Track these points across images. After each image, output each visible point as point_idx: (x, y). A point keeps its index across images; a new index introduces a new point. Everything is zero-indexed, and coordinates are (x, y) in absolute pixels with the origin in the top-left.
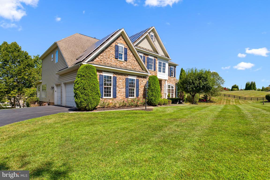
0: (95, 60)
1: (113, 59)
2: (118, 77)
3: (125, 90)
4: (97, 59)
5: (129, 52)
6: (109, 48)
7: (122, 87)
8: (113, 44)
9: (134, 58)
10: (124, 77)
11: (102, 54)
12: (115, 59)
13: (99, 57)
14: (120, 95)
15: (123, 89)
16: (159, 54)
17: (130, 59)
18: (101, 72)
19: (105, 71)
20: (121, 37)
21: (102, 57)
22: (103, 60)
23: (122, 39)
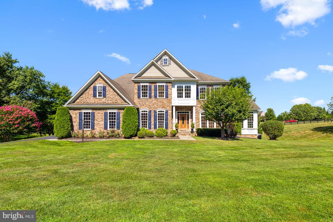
0: (76, 102)
1: (92, 98)
2: (96, 112)
3: (104, 123)
4: (78, 100)
5: (108, 88)
6: (88, 90)
7: (101, 120)
8: (91, 86)
9: (115, 92)
10: (103, 112)
11: (81, 96)
12: (93, 98)
13: (79, 98)
14: (98, 127)
15: (102, 122)
16: (172, 78)
17: (110, 95)
18: (81, 110)
19: (84, 109)
20: (100, 78)
21: (81, 99)
22: (82, 100)
23: (101, 79)
